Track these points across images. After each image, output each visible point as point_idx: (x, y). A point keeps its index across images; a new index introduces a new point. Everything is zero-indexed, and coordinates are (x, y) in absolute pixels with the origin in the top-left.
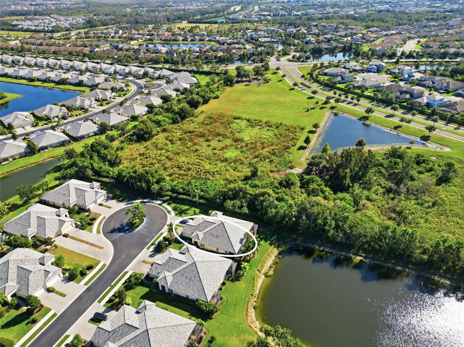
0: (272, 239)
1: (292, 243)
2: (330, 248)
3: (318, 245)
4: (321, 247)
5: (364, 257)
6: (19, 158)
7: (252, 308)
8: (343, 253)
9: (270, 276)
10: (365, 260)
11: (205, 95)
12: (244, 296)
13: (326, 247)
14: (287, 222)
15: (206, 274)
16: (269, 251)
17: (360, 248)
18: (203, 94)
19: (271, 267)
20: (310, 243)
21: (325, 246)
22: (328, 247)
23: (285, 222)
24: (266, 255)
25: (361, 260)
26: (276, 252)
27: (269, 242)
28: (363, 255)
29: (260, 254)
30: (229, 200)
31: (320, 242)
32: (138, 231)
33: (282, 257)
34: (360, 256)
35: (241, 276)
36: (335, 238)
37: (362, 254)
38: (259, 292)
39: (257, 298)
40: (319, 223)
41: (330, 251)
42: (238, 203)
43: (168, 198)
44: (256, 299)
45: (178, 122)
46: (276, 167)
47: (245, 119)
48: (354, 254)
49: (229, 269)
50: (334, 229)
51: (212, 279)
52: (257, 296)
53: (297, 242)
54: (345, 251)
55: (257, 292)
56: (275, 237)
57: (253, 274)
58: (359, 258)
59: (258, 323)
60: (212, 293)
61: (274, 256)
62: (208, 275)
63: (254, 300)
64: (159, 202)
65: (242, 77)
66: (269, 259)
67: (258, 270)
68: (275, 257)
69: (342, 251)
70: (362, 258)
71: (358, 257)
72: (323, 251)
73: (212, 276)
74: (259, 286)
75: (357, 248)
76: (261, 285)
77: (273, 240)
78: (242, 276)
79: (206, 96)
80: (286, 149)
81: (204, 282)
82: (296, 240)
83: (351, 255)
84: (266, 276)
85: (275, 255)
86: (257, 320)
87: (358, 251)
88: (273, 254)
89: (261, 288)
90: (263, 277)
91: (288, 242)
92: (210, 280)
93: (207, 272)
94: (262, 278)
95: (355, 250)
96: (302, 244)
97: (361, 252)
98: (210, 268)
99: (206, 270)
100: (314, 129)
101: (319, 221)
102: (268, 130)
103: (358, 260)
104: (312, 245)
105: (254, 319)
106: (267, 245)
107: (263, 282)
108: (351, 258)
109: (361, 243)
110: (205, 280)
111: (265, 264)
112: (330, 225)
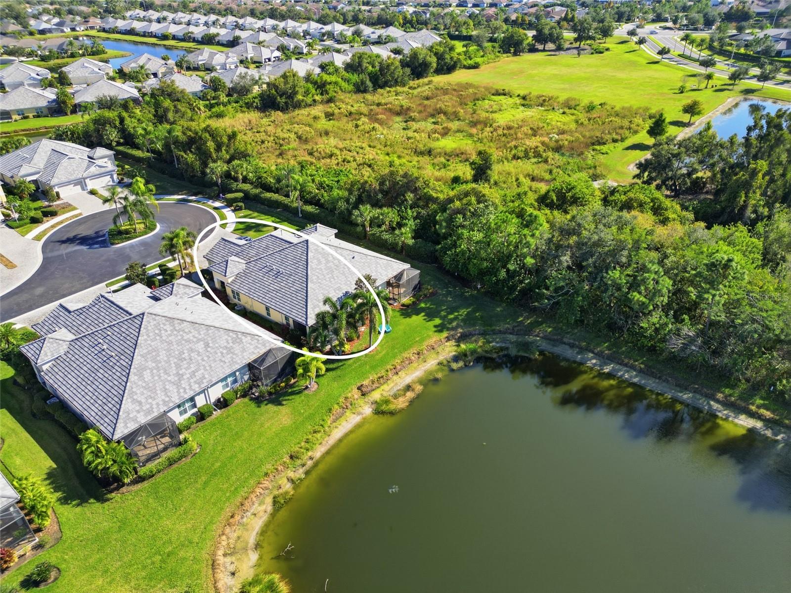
0: (451, 316)
1: (513, 338)
2: (641, 371)
3: (599, 355)
4: (606, 364)
5: (768, 422)
6: (34, 117)
7: (269, 500)
8: (686, 396)
9: (392, 413)
10: (769, 433)
11: (444, 52)
12: (261, 454)
13: (626, 365)
14: (511, 275)
15: (163, 355)
16: (425, 344)
17: (755, 388)
18: (442, 49)
19: (408, 388)
20: (572, 346)
21: (621, 363)
22: (633, 368)
23: (503, 274)
24: (410, 354)
25: (751, 431)
26: (449, 350)
27: (438, 321)
28: (768, 414)
29: (393, 348)
30: (368, 206)
31: (608, 348)
32: (124, 248)
33: (460, 369)
34: (752, 415)
35: (293, 393)
36: (663, 340)
37: (762, 411)
38: (328, 453)
39: (307, 473)
40: (614, 281)
41: (636, 380)
42: (390, 215)
43: (240, 195)
44: (300, 473)
45: (365, 91)
46: (551, 172)
47: (519, 96)
48: (727, 404)
49: (255, 361)
50: (666, 309)
51: (178, 374)
52: (310, 463)
53: (531, 338)
54: (695, 391)
55: (318, 452)
56: (464, 312)
57: (336, 393)
58: (744, 423)
59: (254, 557)
60: (146, 415)
61: (436, 361)
62: (168, 362)
63: (291, 474)
64: (217, 204)
65: (546, 42)
66: (415, 365)
67: (359, 388)
68: (440, 364)
69: (685, 388)
70: (759, 425)
71: (743, 417)
72: (610, 376)
73: (178, 366)
74: (337, 434)
75: (743, 386)
76: (346, 435)
77: (456, 318)
78: (300, 392)
79: (447, 56)
80: (593, 144)
81: (141, 376)
82: (528, 330)
83: (715, 406)
84: (378, 412)
85: (441, 358)
86: (258, 546)
87: (747, 396)
88: (434, 356)
89: (340, 440)
90: (368, 410)
91: (500, 332)
92: (164, 376)
93: (168, 350)
94: (359, 413)
95: (737, 392)
96: (544, 345)
97: (759, 402)
98: (188, 341)
99: (170, 343)
100: (686, 118)
101: (615, 274)
102: (564, 113)
103: (742, 426)
104: (578, 353)
105: (252, 538)
106: (427, 329)
107: (358, 426)
108: (713, 416)
109: (764, 372)
110: (147, 375)
111: (395, 377)
112: (653, 294)
